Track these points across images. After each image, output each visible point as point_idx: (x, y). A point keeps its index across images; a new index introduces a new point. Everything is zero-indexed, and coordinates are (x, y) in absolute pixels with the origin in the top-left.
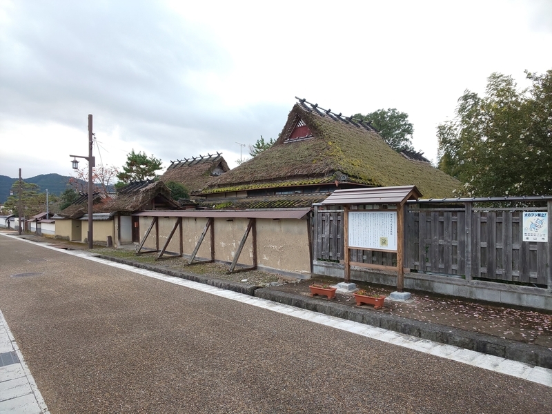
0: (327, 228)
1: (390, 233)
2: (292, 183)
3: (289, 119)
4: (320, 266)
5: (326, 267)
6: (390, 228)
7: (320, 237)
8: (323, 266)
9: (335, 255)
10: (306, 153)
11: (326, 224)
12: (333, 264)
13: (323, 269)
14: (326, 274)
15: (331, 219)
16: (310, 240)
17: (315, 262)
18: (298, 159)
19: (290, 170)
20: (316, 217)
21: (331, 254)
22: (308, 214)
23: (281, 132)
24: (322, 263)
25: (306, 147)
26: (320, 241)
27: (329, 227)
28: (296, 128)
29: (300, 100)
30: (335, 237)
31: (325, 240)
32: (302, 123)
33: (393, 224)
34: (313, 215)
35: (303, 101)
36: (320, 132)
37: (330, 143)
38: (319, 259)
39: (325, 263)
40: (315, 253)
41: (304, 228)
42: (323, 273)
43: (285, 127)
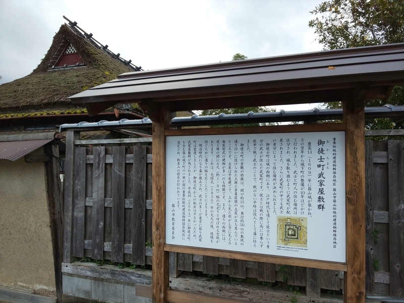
0: (98, 184)
1: (315, 203)
2: (50, 112)
3: (54, 42)
4: (79, 276)
5: (95, 279)
6: (316, 187)
7: (80, 204)
8: (86, 277)
9: (119, 248)
10: (75, 79)
11: (96, 173)
12: (113, 273)
13: (86, 285)
14: (94, 297)
15: (110, 160)
16: (52, 213)
17: (67, 268)
18: (62, 85)
19: (48, 97)
20: (69, 156)
21: (107, 246)
22: (47, 148)
23: (44, 57)
24: (86, 268)
25: (75, 74)
26: (79, 214)
27: (102, 180)
28: (64, 55)
29: (70, 22)
30: (120, 204)
31: (93, 213)
32: (72, 50)
33: (328, 173)
34: (63, 152)
35: (74, 24)
36: (95, 60)
37: (107, 73)
38: (78, 259)
39: (93, 270)
40: (67, 245)
41: (37, 184)
42: (88, 293)
43: (49, 52)
